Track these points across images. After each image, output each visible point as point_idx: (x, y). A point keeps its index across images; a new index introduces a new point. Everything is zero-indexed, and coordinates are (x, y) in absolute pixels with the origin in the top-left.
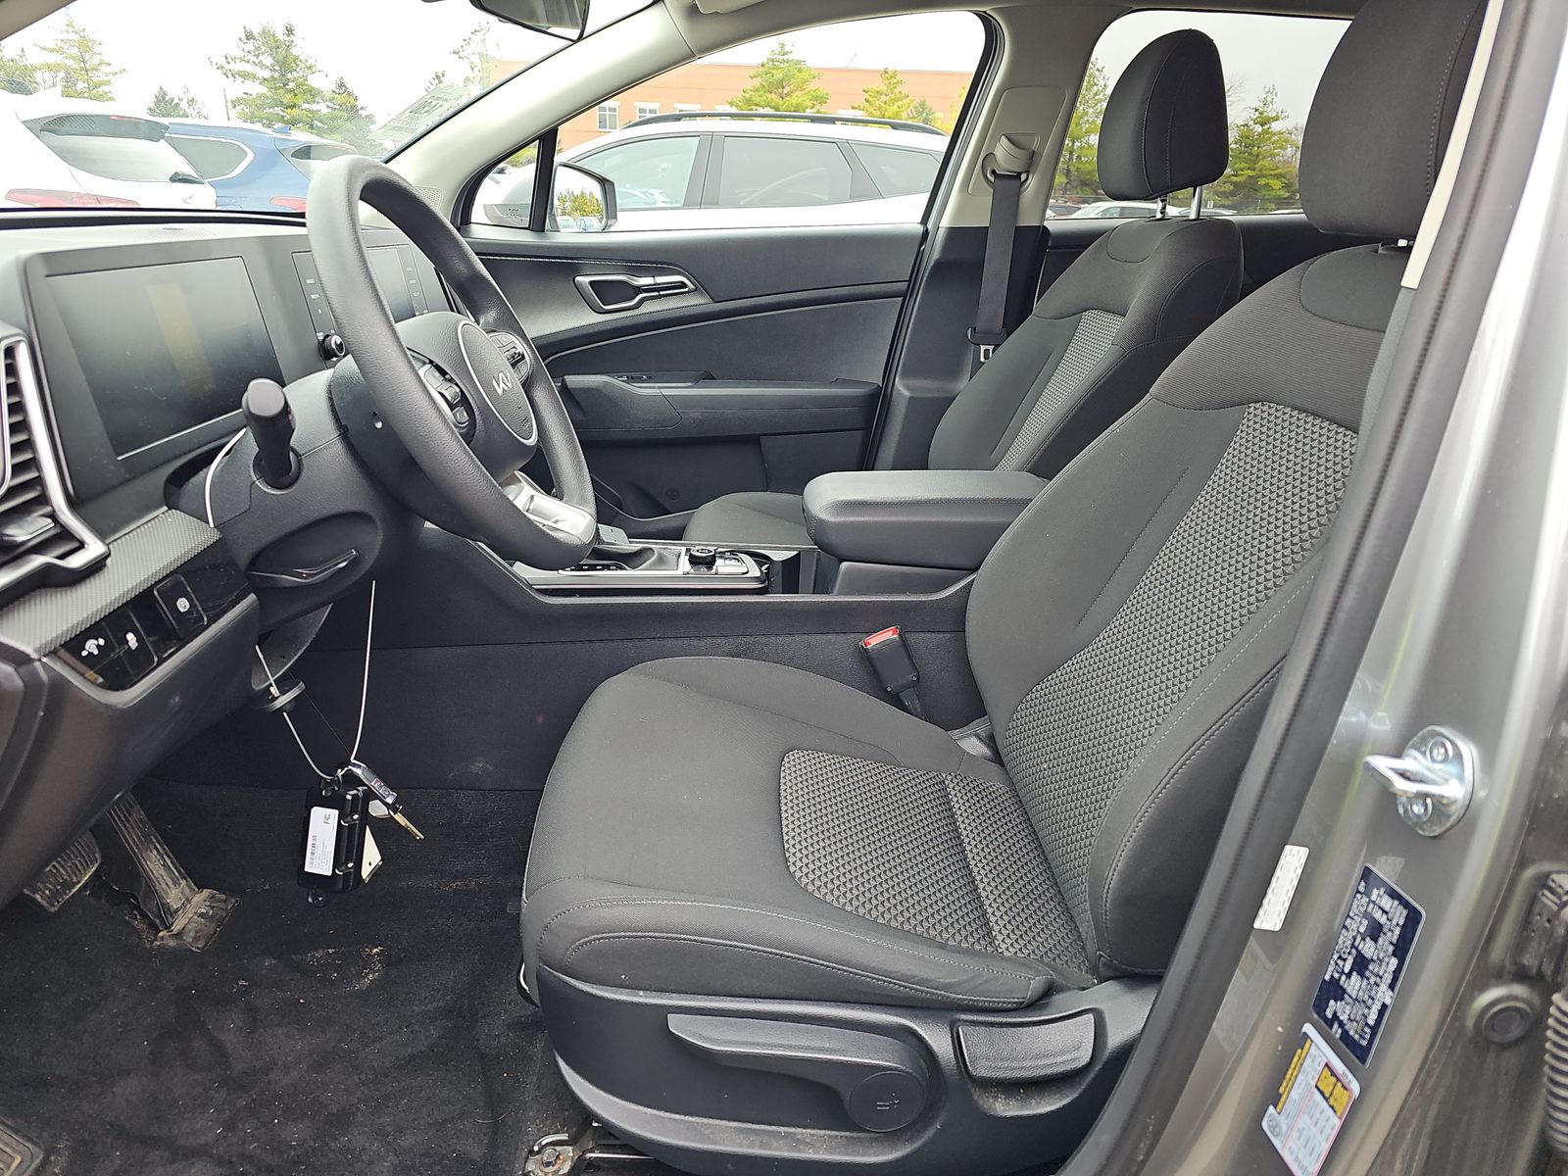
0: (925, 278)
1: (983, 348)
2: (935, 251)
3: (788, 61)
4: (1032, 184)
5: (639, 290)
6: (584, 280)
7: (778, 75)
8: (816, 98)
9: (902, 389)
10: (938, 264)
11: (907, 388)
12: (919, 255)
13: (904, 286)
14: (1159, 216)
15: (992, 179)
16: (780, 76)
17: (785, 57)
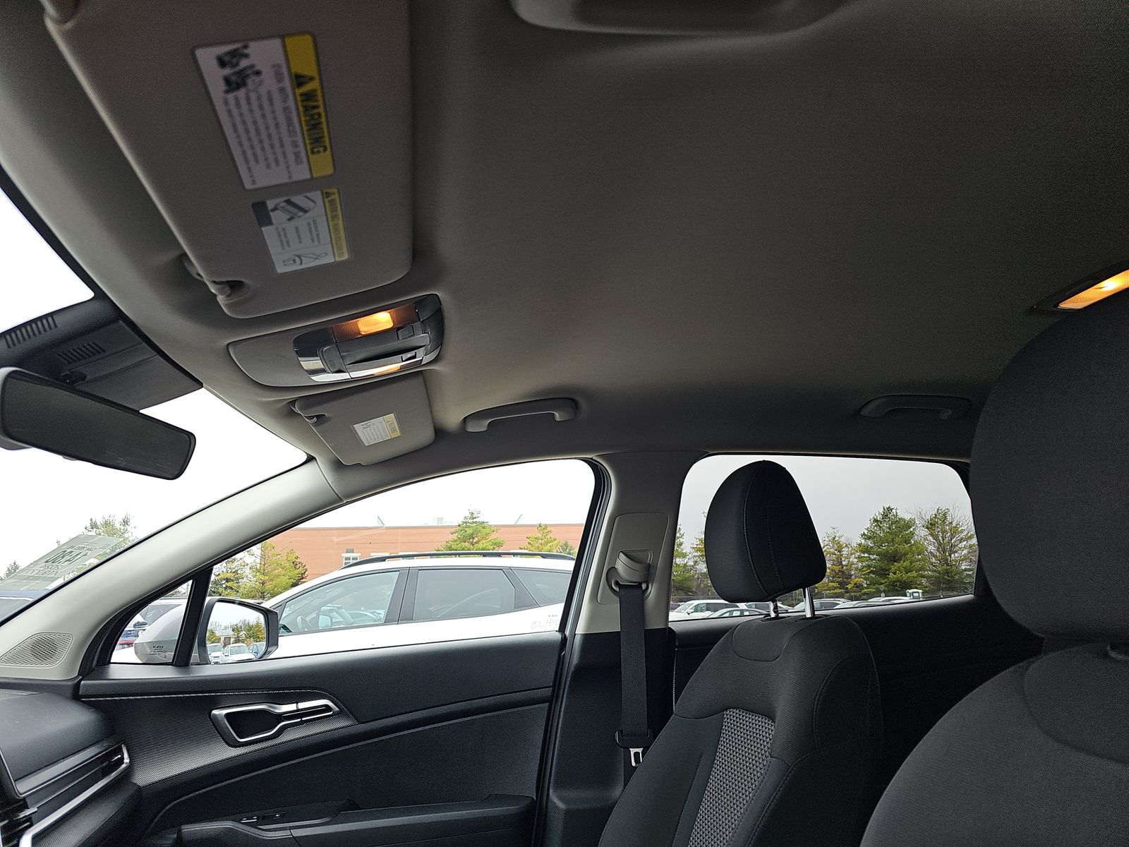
0: (568, 683)
1: (633, 751)
2: (574, 655)
3: (476, 522)
4: (652, 592)
5: (281, 717)
6: (219, 713)
7: (470, 531)
8: (495, 544)
9: (557, 801)
10: (579, 668)
11: (562, 799)
12: (560, 661)
13: (547, 692)
14: (773, 615)
15: (617, 589)
16: (471, 531)
17: (475, 520)
